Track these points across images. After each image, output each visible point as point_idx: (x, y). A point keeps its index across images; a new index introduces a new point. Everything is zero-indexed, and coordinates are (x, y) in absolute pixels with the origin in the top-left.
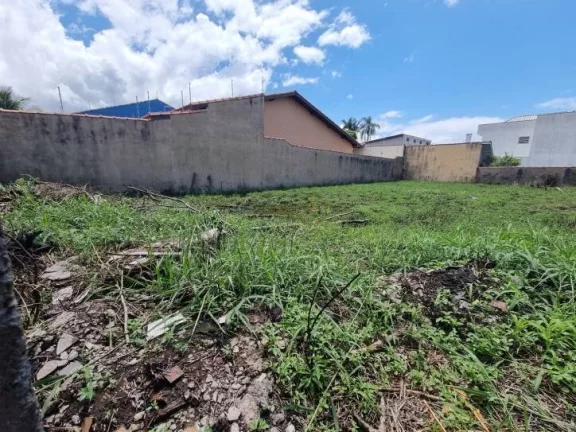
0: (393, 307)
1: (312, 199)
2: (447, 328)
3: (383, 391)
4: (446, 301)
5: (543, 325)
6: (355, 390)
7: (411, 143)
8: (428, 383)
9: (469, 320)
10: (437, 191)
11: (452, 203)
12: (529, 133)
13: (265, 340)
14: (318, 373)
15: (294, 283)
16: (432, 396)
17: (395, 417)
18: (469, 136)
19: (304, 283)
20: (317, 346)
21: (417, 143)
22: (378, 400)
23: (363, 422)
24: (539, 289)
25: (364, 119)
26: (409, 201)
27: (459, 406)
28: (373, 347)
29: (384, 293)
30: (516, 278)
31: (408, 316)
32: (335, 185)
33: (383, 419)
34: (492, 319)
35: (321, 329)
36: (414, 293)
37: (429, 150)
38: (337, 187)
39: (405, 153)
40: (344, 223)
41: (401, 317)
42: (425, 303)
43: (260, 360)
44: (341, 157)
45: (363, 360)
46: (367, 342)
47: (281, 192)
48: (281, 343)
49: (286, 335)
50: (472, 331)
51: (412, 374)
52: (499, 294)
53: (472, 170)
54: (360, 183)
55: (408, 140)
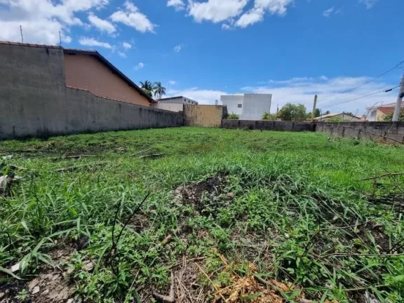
0: (177, 210)
1: (119, 140)
2: (207, 214)
3: (172, 268)
4: (206, 198)
5: (246, 200)
6: (154, 275)
7: (187, 102)
8: (198, 251)
9: (218, 206)
10: (203, 133)
12: (241, 103)
13: (70, 269)
14: (123, 276)
15: (101, 211)
16: (201, 258)
17: (179, 281)
18: (217, 101)
19: (110, 209)
20: (123, 255)
21: (191, 103)
22: (169, 275)
23: (159, 295)
24: (246, 182)
25: (156, 83)
26: (188, 140)
27: (214, 258)
28: (165, 241)
29: (172, 202)
30: (237, 178)
31: (187, 214)
32: (137, 129)
33: (172, 287)
34: (228, 203)
35: (126, 242)
36: (190, 198)
37: (197, 108)
38: (139, 131)
39: (184, 108)
40: (145, 158)
41: (182, 216)
42: (196, 202)
43: (67, 288)
44: (141, 109)
45: (158, 252)
46: (161, 239)
47: (88, 136)
48: (89, 266)
49: (93, 257)
50: (219, 212)
51: (189, 249)
52: (229, 188)
53: (219, 121)
54: (157, 128)
55: (185, 100)
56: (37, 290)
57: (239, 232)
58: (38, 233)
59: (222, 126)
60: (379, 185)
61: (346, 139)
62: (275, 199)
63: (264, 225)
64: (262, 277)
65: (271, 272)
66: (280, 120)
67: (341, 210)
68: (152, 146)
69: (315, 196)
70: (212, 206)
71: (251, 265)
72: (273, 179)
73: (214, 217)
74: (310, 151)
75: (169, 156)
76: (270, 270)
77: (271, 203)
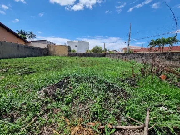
2: (59, 100)
4: (58, 92)
5: (78, 89)
7: (49, 43)
9: (64, 95)
18: (65, 43)
21: (51, 44)
24: (78, 81)
25: (29, 32)
26: (50, 63)
27: (62, 122)
28: (32, 121)
29: (38, 98)
30: (74, 80)
31: (47, 102)
34: (69, 92)
36: (49, 93)
37: (55, 46)
38: (18, 59)
39: (47, 46)
40: (22, 74)
42: (53, 95)
46: (30, 121)
50: (65, 98)
51: (48, 121)
52: (70, 85)
53: (67, 53)
54: (31, 57)
55: (48, 42)
57: (75, 105)
59: (68, 55)
60: (124, 75)
61: (115, 59)
62: (90, 87)
63: (86, 99)
64: (85, 123)
65: (89, 119)
66: (93, 53)
67: (113, 86)
68: (27, 67)
69: (105, 83)
70: (62, 95)
71: (80, 119)
72: (90, 78)
73: (63, 100)
74: (104, 65)
75: (39, 72)
76: (88, 118)
77: (89, 88)
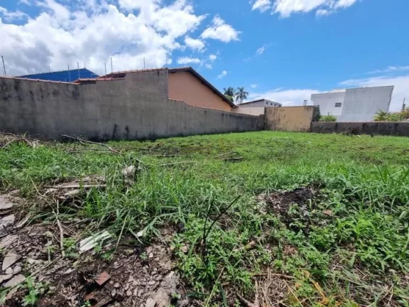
0: (261, 217)
1: (203, 143)
2: (296, 229)
3: (256, 276)
4: (295, 212)
5: (354, 223)
6: (238, 277)
7: (269, 105)
8: (285, 268)
9: (310, 223)
10: (287, 138)
11: (296, 146)
12: (341, 100)
13: (172, 247)
14: (212, 268)
15: (193, 204)
16: (288, 277)
17: (265, 293)
18: (305, 101)
19: (199, 204)
20: (210, 248)
21: (273, 106)
22: (253, 283)
23: (243, 299)
24: (350, 200)
25: (238, 88)
26: (269, 144)
27: (305, 282)
28: (248, 246)
29: (255, 208)
30: (337, 193)
31: (271, 223)
32: (219, 133)
33: (257, 296)
34: (324, 222)
35: (213, 236)
36: (275, 207)
37: (281, 110)
38: (220, 135)
39: (265, 111)
40: (226, 160)
41: (266, 224)
42: (282, 214)
43: (170, 261)
44: (223, 114)
45: (243, 255)
46: (245, 243)
48: (184, 248)
49: (188, 242)
50: (312, 230)
51: (275, 262)
52: (327, 205)
53: (307, 124)
54: (237, 132)
55: (267, 103)
56: (151, 256)
57: (341, 262)
58: (151, 211)
59: (311, 130)
63: (383, 263)
70: (303, 221)
73: (305, 234)
75: (249, 160)
